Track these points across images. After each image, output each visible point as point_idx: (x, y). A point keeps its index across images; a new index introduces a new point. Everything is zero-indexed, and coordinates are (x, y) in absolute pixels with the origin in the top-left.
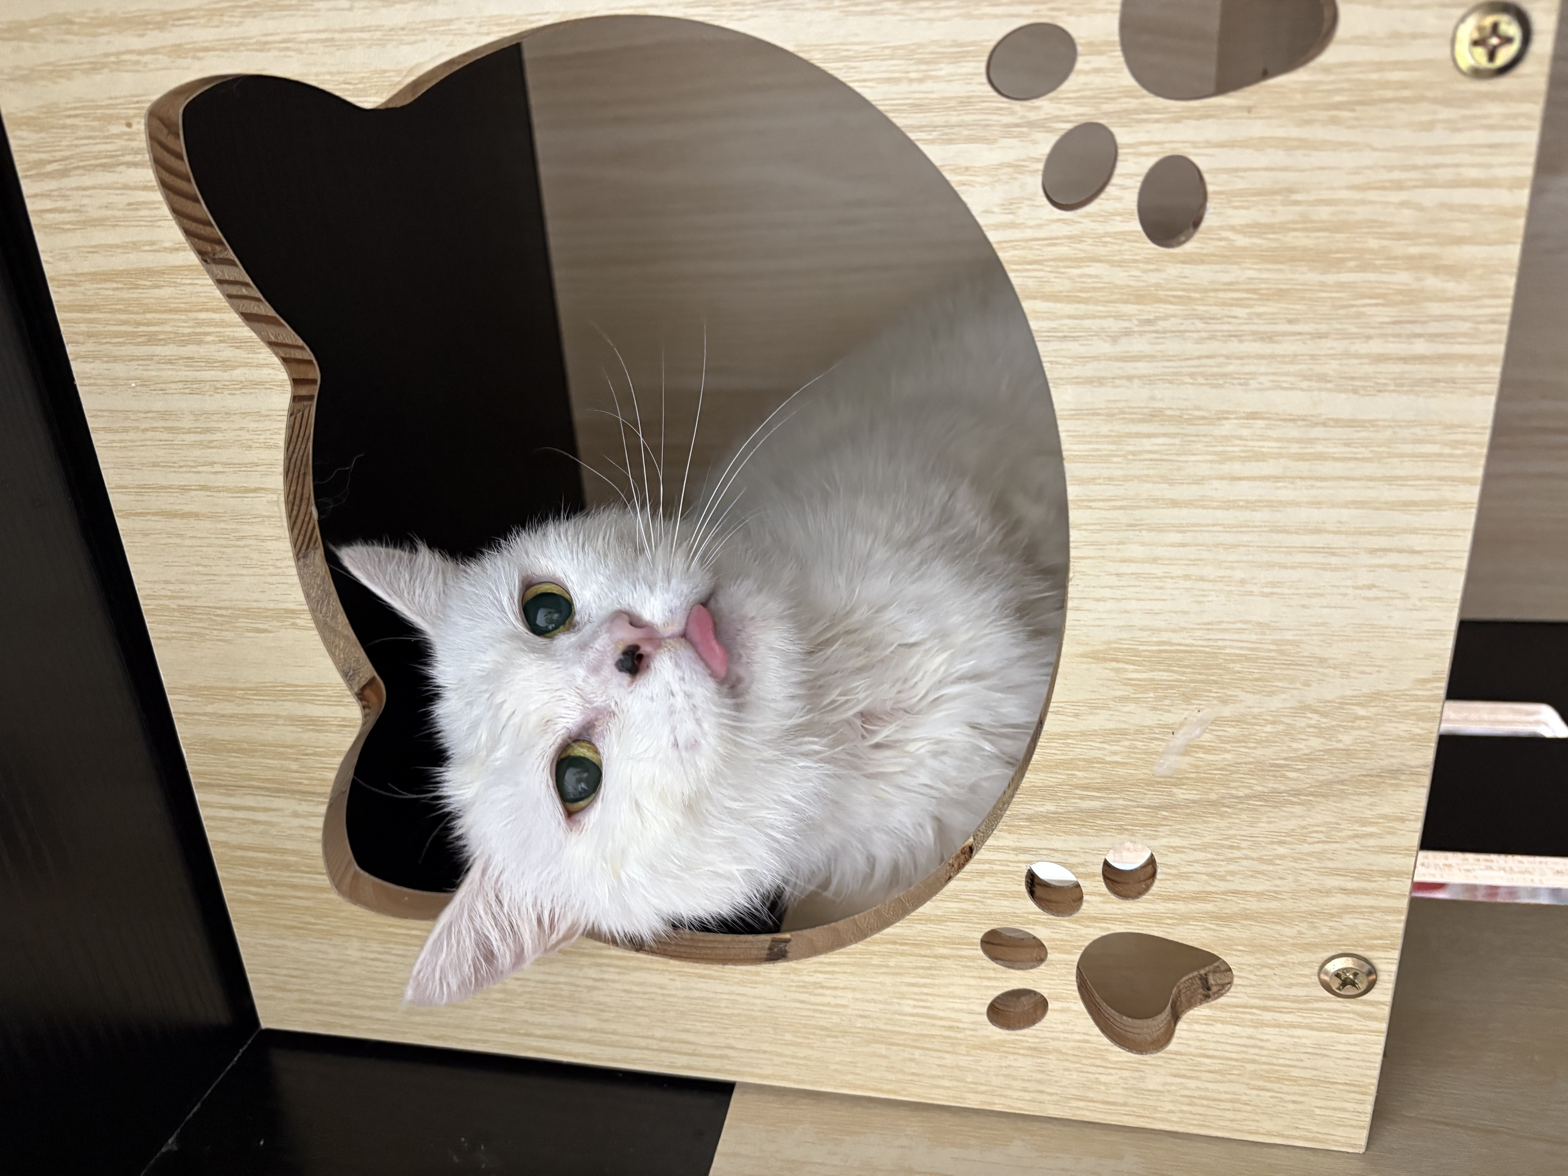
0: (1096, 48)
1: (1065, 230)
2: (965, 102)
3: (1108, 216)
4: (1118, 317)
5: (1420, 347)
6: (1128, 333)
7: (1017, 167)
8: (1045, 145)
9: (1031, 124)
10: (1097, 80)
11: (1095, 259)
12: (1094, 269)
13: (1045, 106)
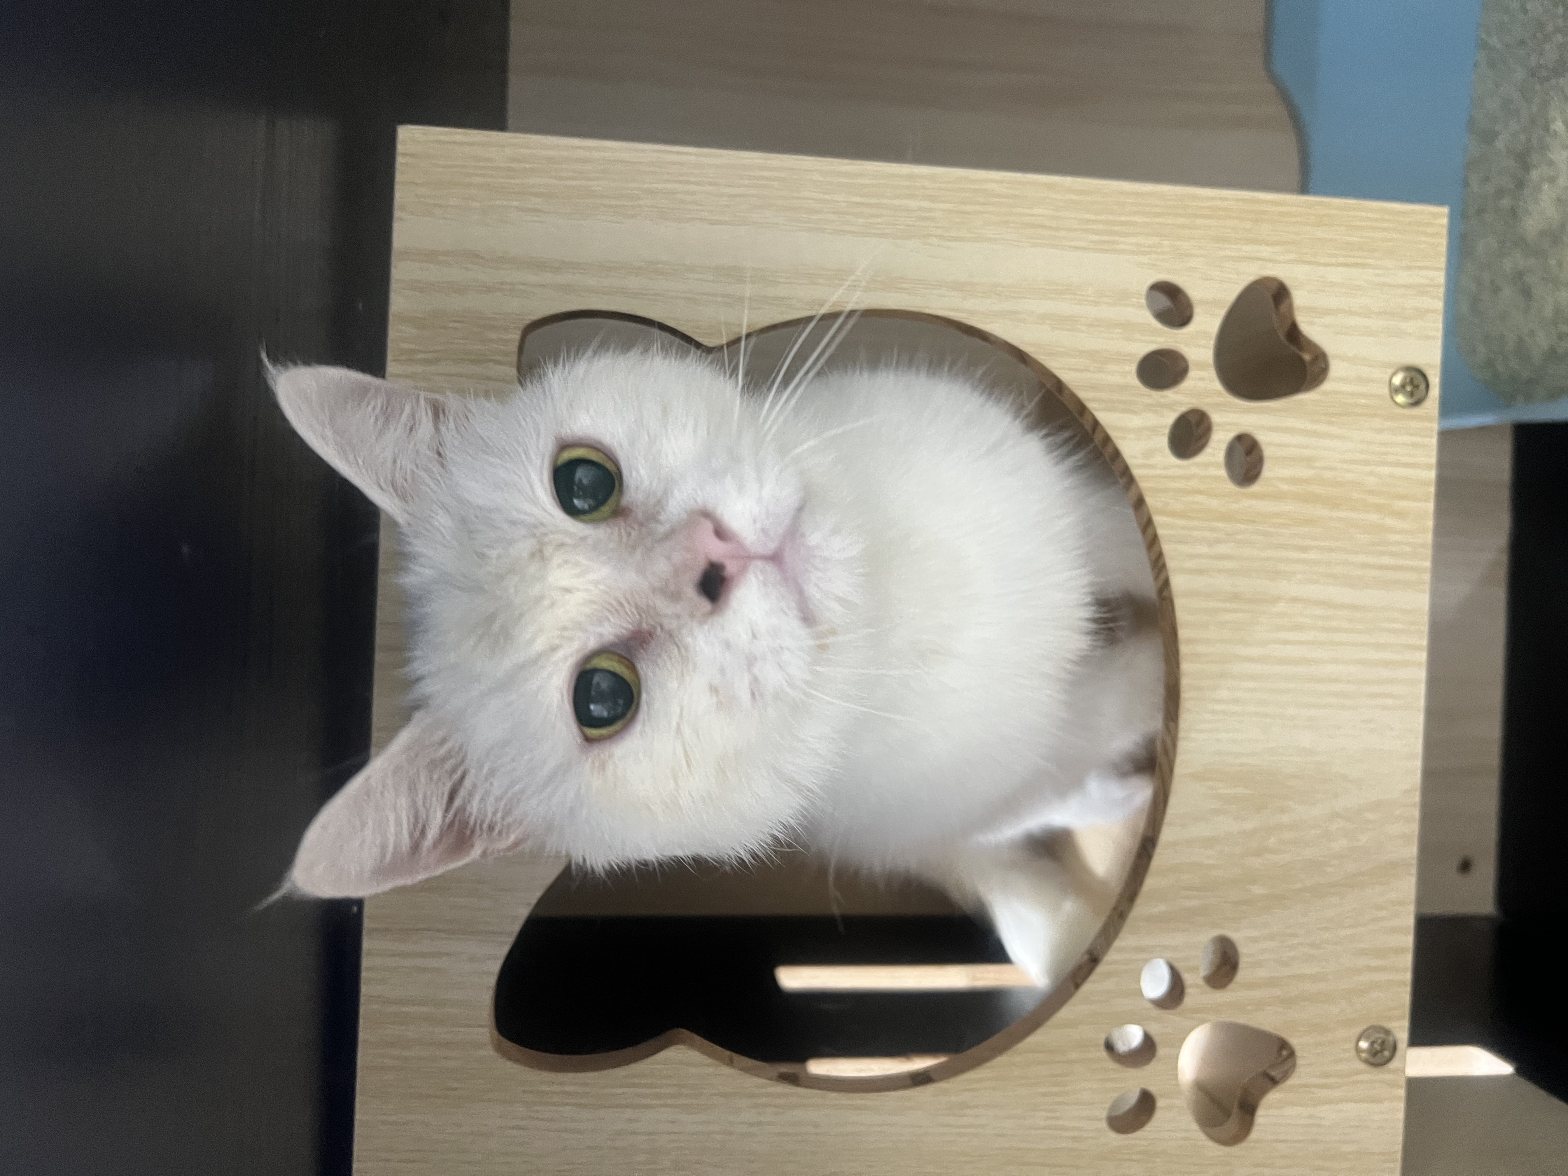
0: (1201, 366)
1: (1181, 472)
2: (1123, 388)
3: (1208, 465)
4: (1213, 530)
5: (1386, 560)
6: (1218, 541)
7: (1154, 430)
8: (1170, 418)
9: (1163, 406)
10: (1201, 384)
11: (1199, 492)
12: (1199, 498)
13: (1170, 395)
